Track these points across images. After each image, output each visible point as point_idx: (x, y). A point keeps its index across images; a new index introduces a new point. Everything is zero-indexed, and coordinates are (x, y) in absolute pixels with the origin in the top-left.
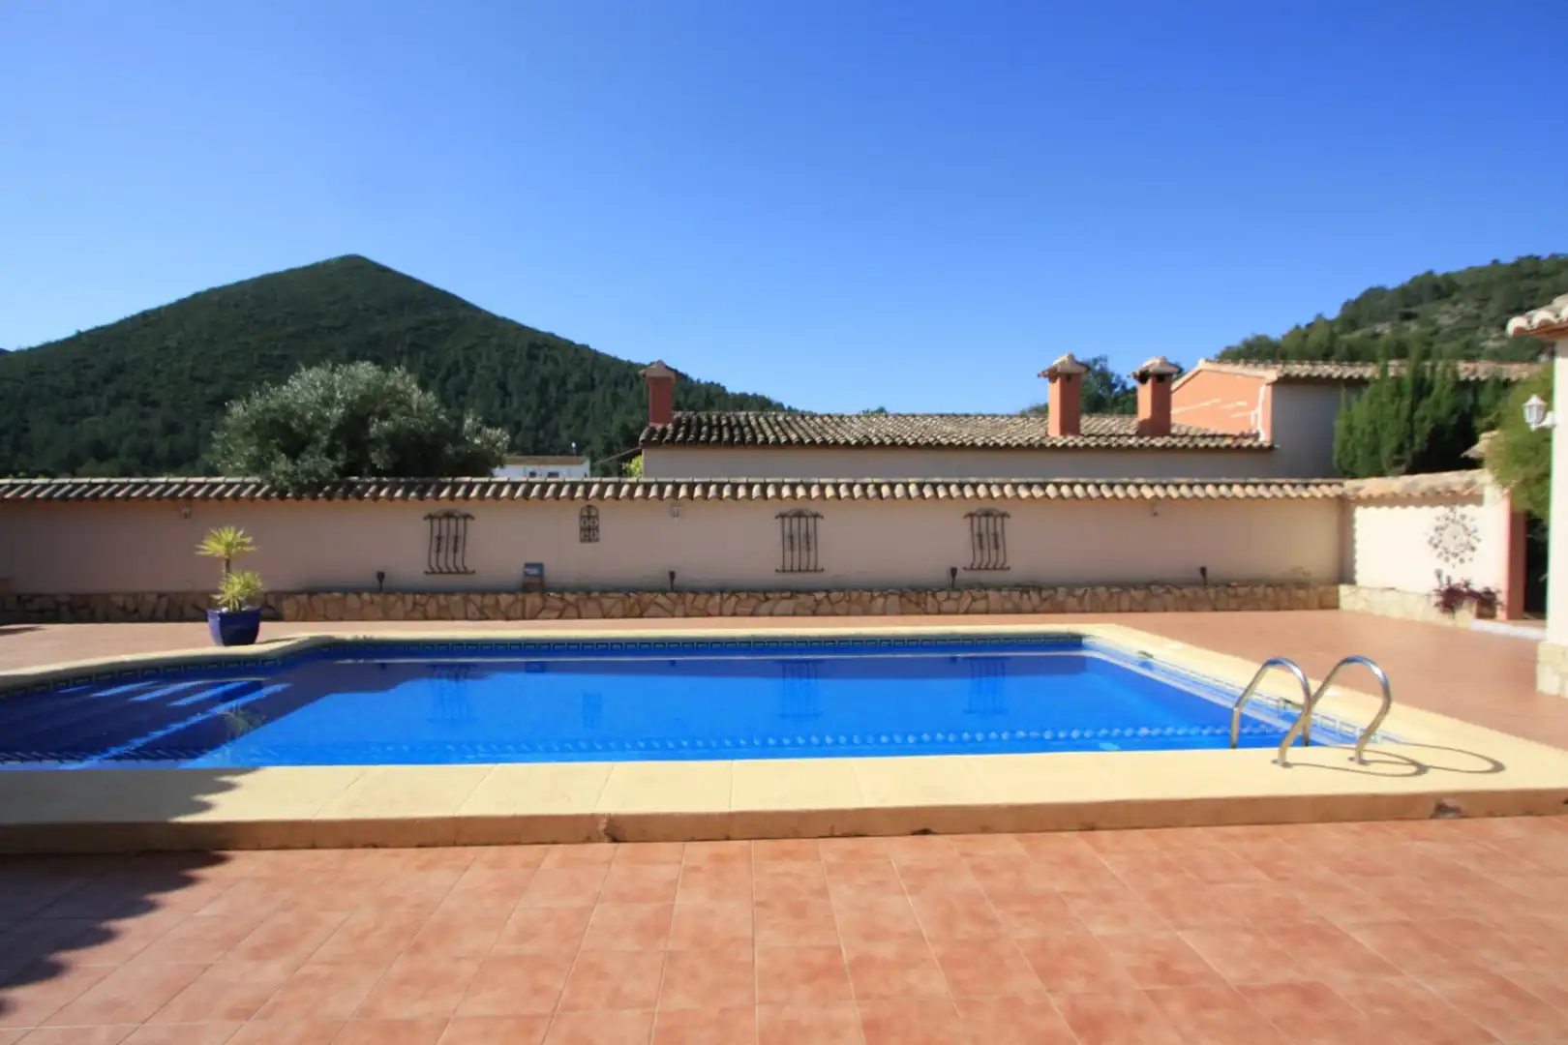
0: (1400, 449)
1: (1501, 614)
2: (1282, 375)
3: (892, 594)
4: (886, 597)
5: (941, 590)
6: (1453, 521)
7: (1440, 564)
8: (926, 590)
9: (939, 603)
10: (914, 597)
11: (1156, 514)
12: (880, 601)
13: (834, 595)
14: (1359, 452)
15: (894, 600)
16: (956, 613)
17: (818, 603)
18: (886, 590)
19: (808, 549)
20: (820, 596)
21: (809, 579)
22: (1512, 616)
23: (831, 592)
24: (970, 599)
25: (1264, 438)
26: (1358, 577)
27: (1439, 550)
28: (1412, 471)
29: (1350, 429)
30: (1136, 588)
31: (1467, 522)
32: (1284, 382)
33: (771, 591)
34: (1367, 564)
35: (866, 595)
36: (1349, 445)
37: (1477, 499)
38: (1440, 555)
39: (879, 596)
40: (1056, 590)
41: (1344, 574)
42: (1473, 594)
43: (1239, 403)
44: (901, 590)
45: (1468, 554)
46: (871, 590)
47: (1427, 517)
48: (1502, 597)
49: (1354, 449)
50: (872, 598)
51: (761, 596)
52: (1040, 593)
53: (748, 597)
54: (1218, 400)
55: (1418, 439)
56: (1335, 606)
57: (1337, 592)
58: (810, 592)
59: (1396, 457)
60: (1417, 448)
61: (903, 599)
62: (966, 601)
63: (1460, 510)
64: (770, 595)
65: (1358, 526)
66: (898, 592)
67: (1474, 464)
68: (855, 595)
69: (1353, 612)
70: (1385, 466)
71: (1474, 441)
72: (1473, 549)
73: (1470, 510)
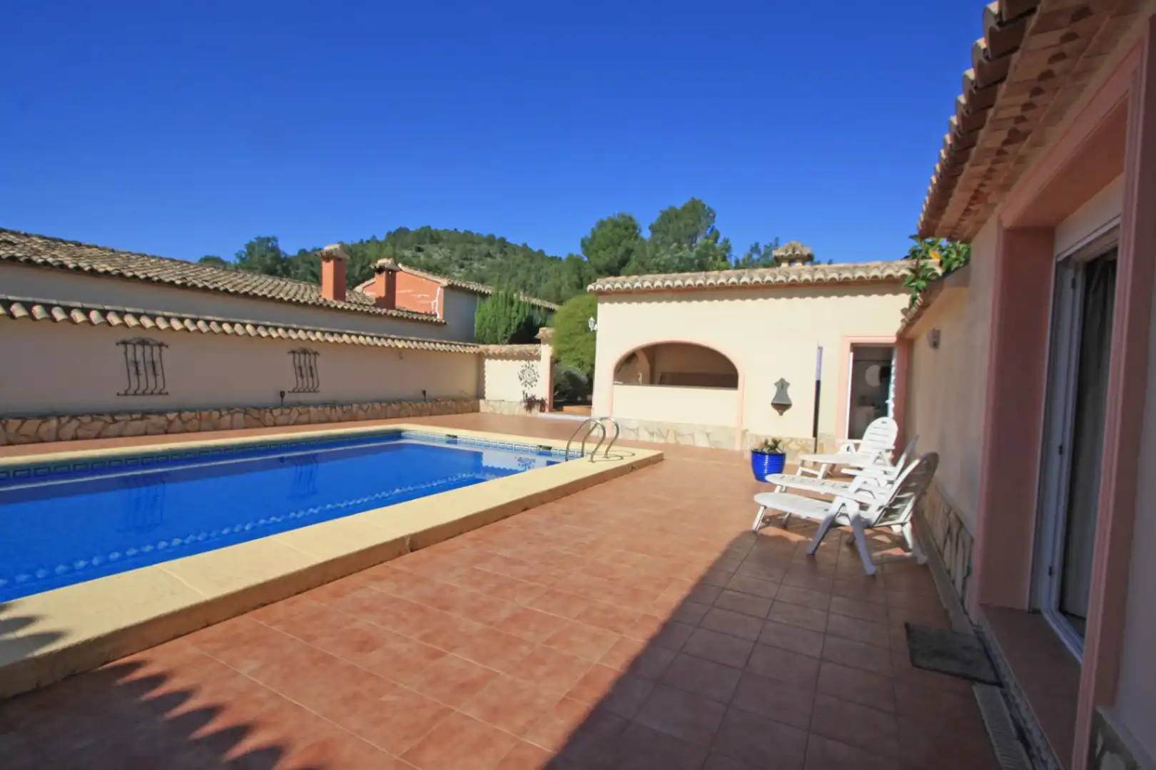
0: (506, 332)
1: (547, 410)
2: (450, 283)
3: (238, 412)
4: (233, 414)
5: (276, 408)
6: (529, 368)
7: (523, 388)
8: (266, 408)
9: (275, 418)
10: (255, 415)
11: (401, 358)
12: (228, 418)
13: (186, 415)
14: (488, 331)
15: (239, 417)
16: (288, 424)
17: (170, 422)
18: (232, 409)
19: (155, 375)
20: (171, 416)
21: (157, 402)
22: (551, 411)
23: (183, 412)
24: (297, 414)
25: (439, 317)
26: (486, 395)
27: (523, 381)
28: (511, 342)
29: (484, 319)
30: (394, 403)
31: (534, 368)
32: (450, 288)
33: (118, 413)
34: (490, 390)
35: (216, 414)
36: (483, 327)
37: (538, 358)
38: (522, 384)
39: (227, 414)
40: (351, 405)
41: (480, 395)
42: (538, 401)
43: (425, 295)
44: (245, 409)
45: (535, 383)
46: (218, 410)
47: (518, 365)
48: (547, 402)
49: (485, 329)
50: (221, 416)
51: (108, 419)
52: (342, 409)
53: (93, 420)
54: (409, 291)
55: (513, 328)
56: (478, 411)
57: (478, 404)
58: (161, 413)
59: (504, 335)
60: (512, 332)
61: (247, 416)
62: (294, 415)
63: (531, 362)
64: (117, 418)
65: (486, 369)
66: (243, 411)
67: (538, 341)
68: (205, 413)
69: (486, 413)
70: (499, 339)
71: (538, 332)
72: (536, 381)
73: (535, 362)
